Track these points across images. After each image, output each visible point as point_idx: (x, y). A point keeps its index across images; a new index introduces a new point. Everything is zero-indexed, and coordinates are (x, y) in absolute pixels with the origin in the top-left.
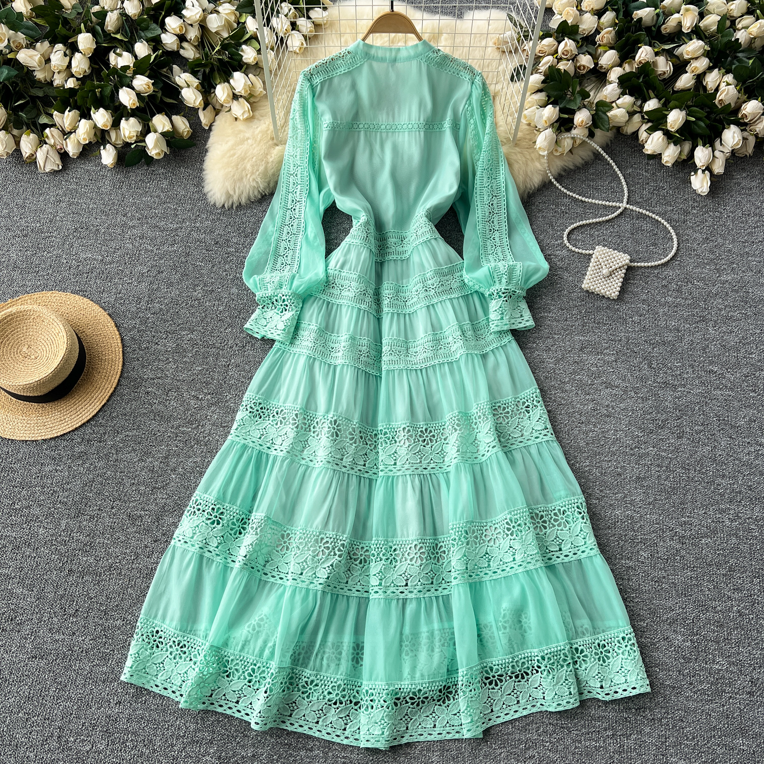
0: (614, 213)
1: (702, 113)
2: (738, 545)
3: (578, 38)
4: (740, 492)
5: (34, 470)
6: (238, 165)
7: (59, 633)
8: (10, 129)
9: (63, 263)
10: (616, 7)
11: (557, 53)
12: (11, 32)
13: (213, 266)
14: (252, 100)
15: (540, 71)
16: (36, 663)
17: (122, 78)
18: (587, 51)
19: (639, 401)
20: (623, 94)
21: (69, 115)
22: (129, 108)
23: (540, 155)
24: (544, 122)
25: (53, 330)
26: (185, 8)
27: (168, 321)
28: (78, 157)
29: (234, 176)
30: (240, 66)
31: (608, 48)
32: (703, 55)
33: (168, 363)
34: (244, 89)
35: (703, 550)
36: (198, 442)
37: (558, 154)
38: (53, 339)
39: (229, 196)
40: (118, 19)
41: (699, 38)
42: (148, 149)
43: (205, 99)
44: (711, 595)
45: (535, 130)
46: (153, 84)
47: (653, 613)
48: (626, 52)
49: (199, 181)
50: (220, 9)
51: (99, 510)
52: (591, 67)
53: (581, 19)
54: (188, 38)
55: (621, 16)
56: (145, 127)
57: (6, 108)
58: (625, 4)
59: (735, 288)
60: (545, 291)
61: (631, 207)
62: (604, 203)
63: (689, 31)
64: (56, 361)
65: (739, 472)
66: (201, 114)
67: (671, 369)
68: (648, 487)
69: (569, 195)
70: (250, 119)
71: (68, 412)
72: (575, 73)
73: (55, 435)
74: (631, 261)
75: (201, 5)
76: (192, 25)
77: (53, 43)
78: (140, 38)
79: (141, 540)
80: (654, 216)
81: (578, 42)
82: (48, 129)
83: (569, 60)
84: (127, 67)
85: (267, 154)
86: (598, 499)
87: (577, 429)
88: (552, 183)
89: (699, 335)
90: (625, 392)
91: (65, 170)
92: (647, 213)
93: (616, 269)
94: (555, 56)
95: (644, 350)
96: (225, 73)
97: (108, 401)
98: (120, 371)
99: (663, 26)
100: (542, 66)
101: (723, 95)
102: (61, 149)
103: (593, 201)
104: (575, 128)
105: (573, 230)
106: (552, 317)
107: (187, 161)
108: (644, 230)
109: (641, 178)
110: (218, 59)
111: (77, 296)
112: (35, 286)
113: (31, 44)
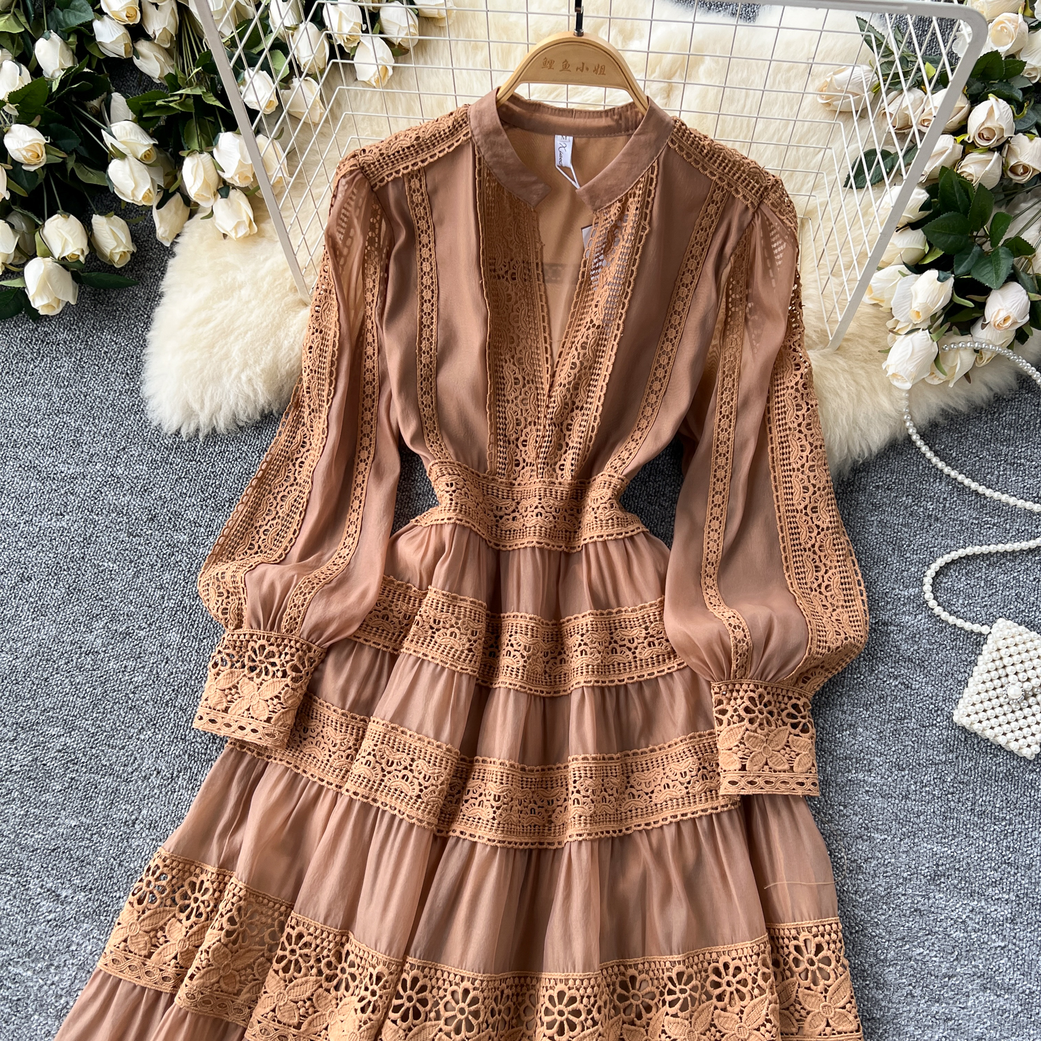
3: (1018, 85)
6: (213, 346)
11: (965, 130)
13: (136, 575)
18: (1036, 126)
23: (893, 386)
24: (914, 313)
27: (23, 699)
29: (202, 370)
34: (241, 172)
36: (41, 1007)
37: (936, 383)
39: (190, 414)
42: (31, 292)
43: (161, 183)
45: (887, 320)
46: (47, 146)
49: (135, 373)
53: (1031, 42)
54: (152, 31)
60: (866, 714)
66: (155, 214)
69: (949, 476)
72: (1002, 181)
76: (157, 6)
78: (50, 25)
81: (1017, 105)
83: (991, 150)
85: (278, 327)
88: (912, 443)
94: (960, 139)
103: (1005, 498)
104: (983, 326)
105: (947, 565)
106: (875, 785)
107: (120, 317)
110: (194, 96)
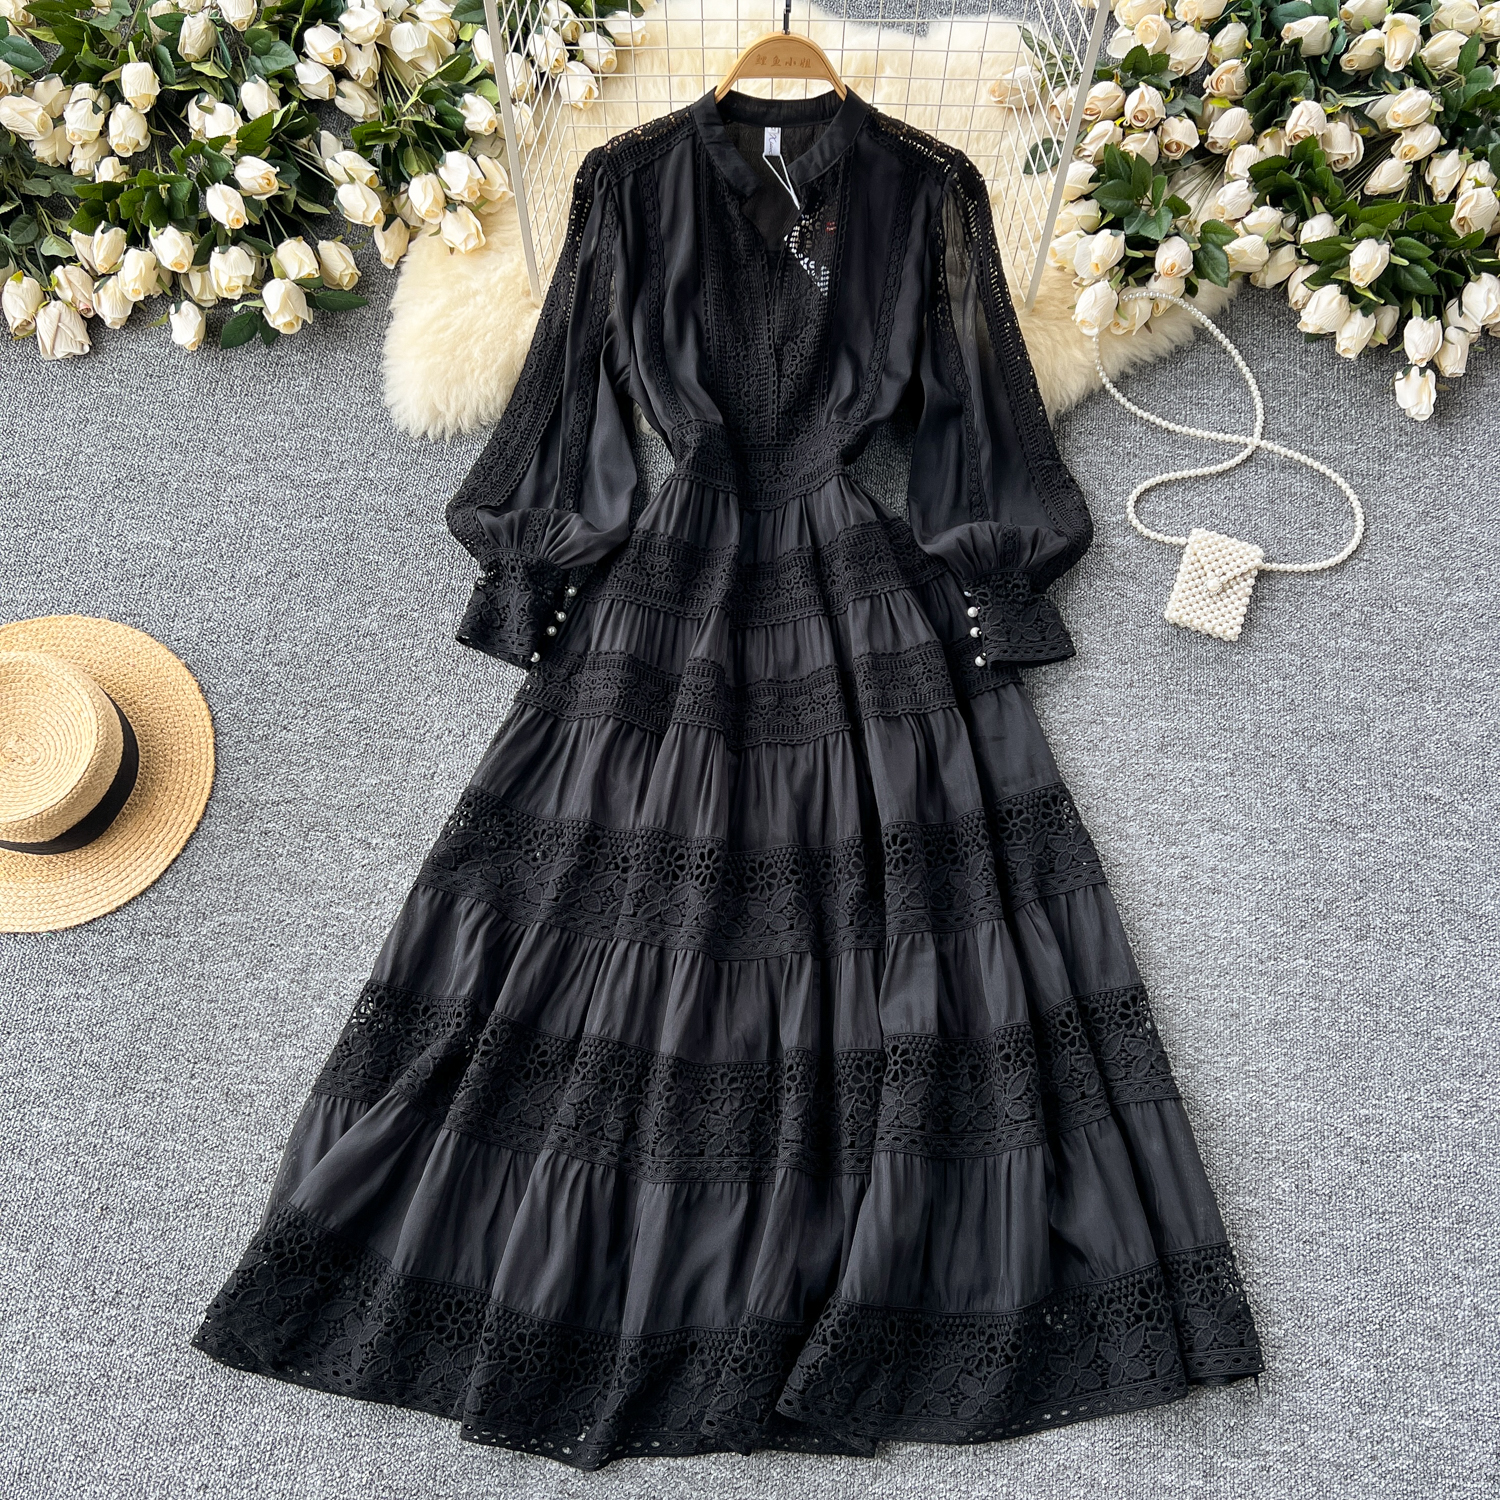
0: (1233, 456)
1: (1423, 251)
2: (1475, 1166)
3: (1167, 80)
4: (1483, 1056)
5: (32, 995)
6: (454, 350)
7: (82, 1339)
9: (92, 554)
10: (1246, 14)
11: (1122, 115)
13: (403, 564)
14: (484, 210)
15: (1086, 153)
16: (35, 1401)
17: (215, 164)
18: (1186, 111)
19: (1278, 859)
20: (1259, 203)
21: (102, 238)
22: (227, 227)
23: (1083, 335)
24: (1093, 267)
25: (69, 704)
26: (344, 9)
27: (309, 680)
28: (124, 328)
29: (446, 372)
30: (459, 138)
31: (1229, 104)
32: (1427, 120)
33: (309, 770)
34: (469, 188)
35: (1403, 1176)
37: (1121, 332)
38: (69, 724)
39: (437, 415)
40: (206, 31)
41: (1422, 85)
42: (269, 313)
43: (386, 205)
44: (1419, 1272)
45: (1072, 280)
46: (277, 174)
47: (1301, 1308)
48: (1268, 111)
49: (375, 382)
50: (420, 11)
51: (165, 1080)
52: (1194, 147)
53: (1174, 40)
54: (353, 73)
55: (1257, 35)
56: (262, 264)
58: (1267, 8)
59: (1481, 620)
60: (1088, 622)
61: (1270, 446)
62: (1213, 435)
63: (1401, 67)
64: (76, 771)
65: (1481, 1012)
66: (379, 237)
67: (1346, 791)
68: (1294, 1042)
69: (1142, 418)
70: (481, 250)
71: (101, 873)
72: (1159, 157)
73: (76, 923)
74: (1266, 560)
75: (379, 4)
76: (360, 46)
77: (70, 81)
78: (254, 71)
79: (251, 1146)
80: (1316, 465)
81: (1167, 93)
82: (60, 267)
83: (1147, 131)
84: (226, 139)
85: (515, 327)
86: (1191, 1066)
88: (1107, 392)
89: (1404, 721)
90: (1250, 840)
91: (97, 353)
92: (1303, 458)
93: (1235, 578)
94: (1118, 122)
95: (1290, 751)
96: (429, 149)
97: (184, 850)
98: (208, 786)
99: (1345, 57)
100: (1090, 143)
101: (1467, 208)
102: (89, 310)
103: (1192, 431)
104: (1156, 279)
105: (1148, 491)
106: (1103, 679)
107: (351, 337)
108: (1296, 494)
109: (1293, 382)
110: (415, 122)
111: (120, 626)
112: (34, 603)
113: (25, 83)
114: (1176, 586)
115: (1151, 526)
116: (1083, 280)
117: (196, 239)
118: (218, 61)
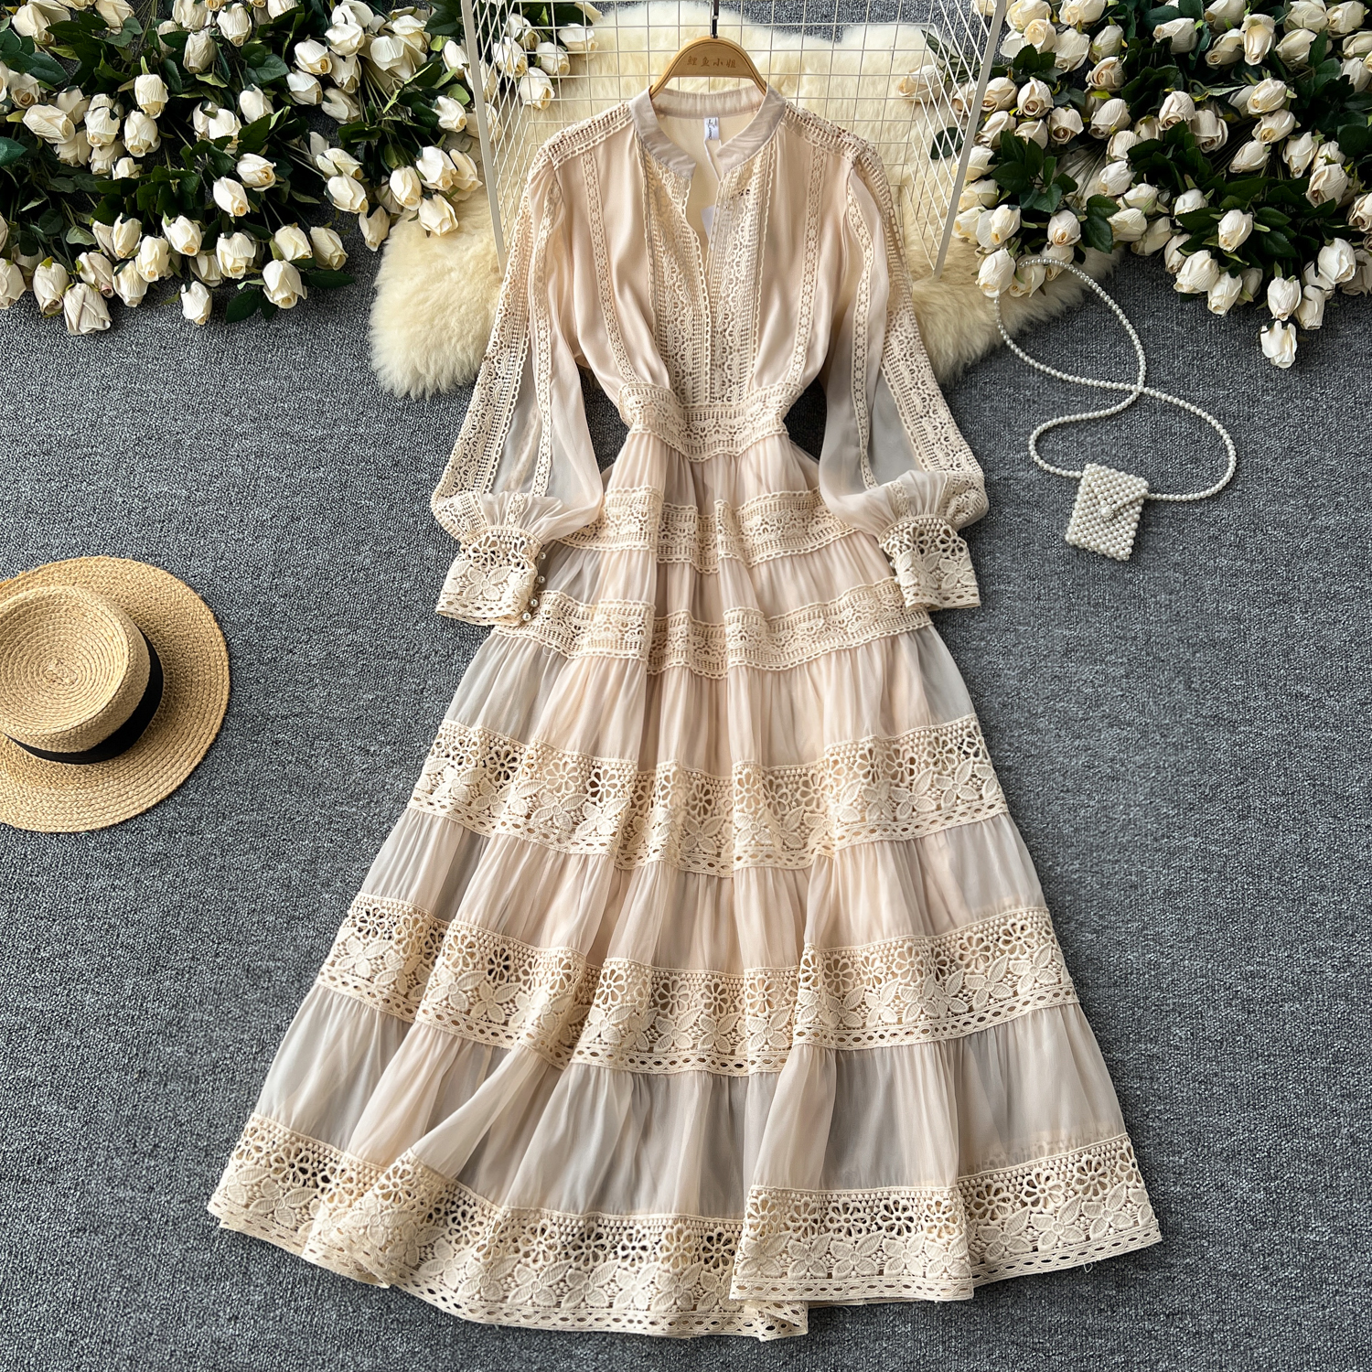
0: (1120, 402)
1: (1282, 219)
2: (1349, 1014)
3: (1054, 75)
4: (1352, 918)
5: (73, 887)
6: (433, 319)
7: (126, 1186)
8: (13, 255)
9: (117, 503)
10: (1122, 17)
11: (1016, 105)
12: (12, 73)
13: (391, 507)
14: (456, 198)
15: (985, 140)
16: (85, 1240)
17: (219, 162)
18: (1071, 102)
19: (1170, 750)
20: (1137, 181)
21: (121, 227)
22: (232, 215)
23: (985, 297)
24: (994, 237)
25: (102, 631)
26: (330, 26)
27: (311, 610)
28: (139, 306)
29: (426, 339)
30: (436, 135)
31: (1108, 96)
32: (1283, 107)
33: (313, 687)
34: (442, 177)
35: (1285, 1024)
36: (370, 833)
37: (1019, 295)
38: (103, 648)
39: (417, 377)
40: (207, 46)
41: (1277, 76)
42: (269, 290)
43: (370, 194)
44: (1301, 1106)
45: (975, 250)
46: (274, 169)
47: (1198, 1139)
48: (1142, 103)
49: (363, 349)
50: (395, 26)
51: (193, 958)
52: (1079, 132)
53: (1059, 41)
54: (338, 81)
55: (1132, 35)
56: (261, 248)
57: (6, 216)
58: (1140, 12)
59: (1341, 541)
60: (1000, 543)
61: (1152, 392)
62: (1102, 384)
63: (1258, 62)
64: (110, 688)
65: (1350, 880)
66: (364, 224)
67: (1227, 691)
68: (1187, 909)
69: (1039, 370)
70: (454, 233)
71: (132, 780)
72: (1049, 143)
73: (111, 823)
74: (1150, 491)
75: (359, 20)
76: (343, 58)
77: (89, 93)
78: (250, 81)
79: (270, 1017)
80: (1193, 408)
81: (1054, 86)
82: (84, 254)
83: (1037, 119)
84: (228, 139)
85: (486, 300)
86: (1096, 931)
87: (1059, 802)
88: (1008, 347)
89: (1276, 628)
90: (1144, 734)
91: (117, 329)
92: (1181, 403)
93: (1124, 506)
94: (1012, 112)
95: (1177, 656)
96: (407, 146)
97: (204, 758)
98: (224, 703)
99: (1210, 53)
100: (988, 131)
101: (1321, 182)
102: (109, 291)
103: (1083, 380)
104: (1049, 247)
105: (1046, 432)
106: (1014, 592)
107: (340, 311)
108: (1176, 434)
109: (1170, 337)
110: (394, 122)
111: (143, 565)
112: (67, 547)
113: (49, 94)
114: (1074, 514)
115: (1051, 462)
116: (984, 248)
117: (204, 227)
118: (219, 73)
